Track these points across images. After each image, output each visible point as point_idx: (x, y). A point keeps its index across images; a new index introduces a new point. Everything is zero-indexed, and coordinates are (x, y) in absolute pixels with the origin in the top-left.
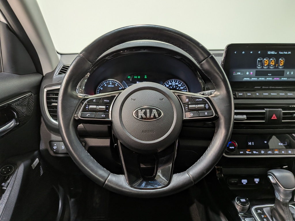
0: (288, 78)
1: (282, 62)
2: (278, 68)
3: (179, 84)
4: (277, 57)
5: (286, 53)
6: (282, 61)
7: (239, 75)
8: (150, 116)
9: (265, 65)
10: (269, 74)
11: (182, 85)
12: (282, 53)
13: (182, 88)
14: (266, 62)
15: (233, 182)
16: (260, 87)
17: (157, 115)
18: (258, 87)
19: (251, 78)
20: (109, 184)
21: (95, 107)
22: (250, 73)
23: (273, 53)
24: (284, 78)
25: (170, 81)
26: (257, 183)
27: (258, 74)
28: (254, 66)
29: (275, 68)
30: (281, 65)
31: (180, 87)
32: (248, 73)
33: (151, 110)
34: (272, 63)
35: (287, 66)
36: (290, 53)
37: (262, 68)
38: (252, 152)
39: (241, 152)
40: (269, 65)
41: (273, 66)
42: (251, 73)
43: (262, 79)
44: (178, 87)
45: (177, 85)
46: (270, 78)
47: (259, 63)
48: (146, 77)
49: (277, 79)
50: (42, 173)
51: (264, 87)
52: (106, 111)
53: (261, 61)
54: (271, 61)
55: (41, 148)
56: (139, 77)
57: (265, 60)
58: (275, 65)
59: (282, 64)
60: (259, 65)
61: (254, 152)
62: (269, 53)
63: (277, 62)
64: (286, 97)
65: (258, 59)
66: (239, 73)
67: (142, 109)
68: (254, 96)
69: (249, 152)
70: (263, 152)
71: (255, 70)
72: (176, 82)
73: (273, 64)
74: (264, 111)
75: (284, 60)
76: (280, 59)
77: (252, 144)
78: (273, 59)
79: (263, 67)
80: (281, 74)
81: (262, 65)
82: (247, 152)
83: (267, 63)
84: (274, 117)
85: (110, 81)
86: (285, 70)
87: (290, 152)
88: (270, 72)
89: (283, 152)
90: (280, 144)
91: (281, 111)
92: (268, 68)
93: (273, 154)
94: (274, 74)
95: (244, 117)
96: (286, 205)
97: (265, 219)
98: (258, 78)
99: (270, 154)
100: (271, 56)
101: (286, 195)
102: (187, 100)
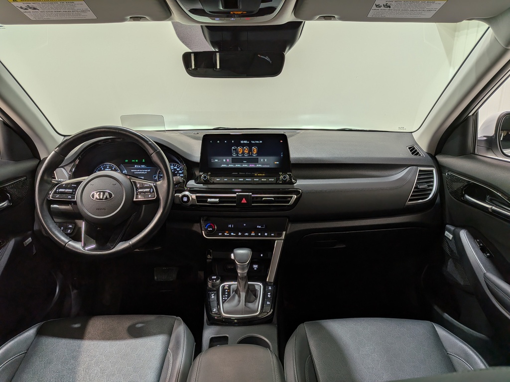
0: (262, 164)
2: (252, 156)
3: (178, 168)
4: (250, 146)
5: (258, 142)
6: (255, 149)
7: (216, 162)
8: (103, 197)
9: (240, 153)
10: (244, 162)
11: (180, 169)
12: (254, 142)
13: (180, 172)
15: (230, 267)
16: (237, 173)
17: (108, 197)
19: (228, 164)
20: (68, 247)
21: (63, 190)
22: (226, 160)
23: (245, 142)
24: (259, 164)
25: (173, 165)
26: (255, 269)
27: (234, 161)
28: (230, 154)
29: (249, 156)
30: (254, 153)
31: (178, 171)
32: (224, 160)
33: (104, 193)
35: (260, 153)
36: (261, 142)
37: (237, 156)
38: (230, 234)
39: (220, 234)
40: (243, 153)
41: (247, 154)
42: (228, 160)
43: (238, 166)
44: (176, 170)
45: (176, 169)
46: (246, 164)
47: (234, 151)
48: (144, 161)
49: (252, 166)
50: (35, 252)
51: (241, 173)
52: (73, 194)
53: (235, 150)
54: (245, 149)
55: (35, 229)
56: (137, 161)
57: (239, 149)
58: (249, 153)
60: (234, 153)
61: (232, 234)
62: (242, 142)
63: (250, 150)
64: (260, 182)
65: (233, 148)
66: (217, 160)
67: (97, 192)
68: (230, 182)
70: (240, 234)
71: (231, 158)
72: (175, 166)
73: (247, 152)
74: (235, 195)
76: (253, 148)
77: (232, 226)
78: (246, 147)
80: (256, 161)
81: (237, 153)
82: (226, 234)
83: (241, 151)
84: (244, 201)
85: (107, 164)
86: (259, 158)
87: (266, 234)
88: (245, 159)
89: (259, 234)
90: (258, 227)
91: (251, 195)
92: (243, 156)
93: (250, 236)
94: (249, 161)
95: (217, 200)
96: (242, 278)
97: (226, 293)
98: (235, 165)
99: (246, 236)
100: (244, 145)
101: (243, 269)
102: (138, 185)
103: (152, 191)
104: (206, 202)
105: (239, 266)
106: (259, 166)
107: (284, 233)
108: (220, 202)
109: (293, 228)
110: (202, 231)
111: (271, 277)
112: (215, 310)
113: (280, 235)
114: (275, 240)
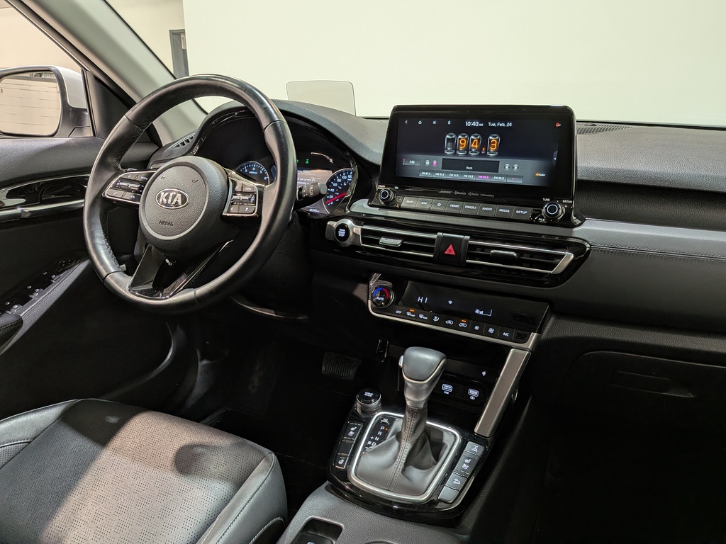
0: (507, 176)
1: (494, 143)
2: (485, 155)
4: (484, 133)
5: (502, 125)
6: (494, 139)
7: (413, 166)
8: (172, 202)
9: (461, 148)
10: (467, 168)
12: (494, 125)
14: (463, 142)
16: (449, 192)
17: (180, 202)
18: (447, 192)
19: (433, 172)
20: (110, 281)
21: (127, 184)
22: (431, 163)
23: (475, 124)
24: (498, 176)
26: (472, 398)
27: (447, 165)
28: (440, 150)
29: (480, 155)
30: (492, 149)
32: (428, 163)
34: (475, 144)
35: (504, 151)
36: (510, 124)
37: (455, 154)
38: (417, 316)
39: (398, 312)
40: (468, 149)
41: (478, 150)
42: (435, 162)
43: (454, 176)
46: (471, 174)
47: (449, 144)
48: (307, 162)
49: (483, 178)
51: (458, 193)
53: (452, 140)
54: (473, 140)
57: (460, 139)
58: (480, 150)
59: (494, 147)
60: (449, 149)
61: (421, 316)
62: (468, 124)
63: (484, 144)
64: (494, 215)
65: (448, 136)
66: (413, 162)
68: (433, 208)
69: (412, 313)
70: (436, 319)
71: (441, 158)
73: (477, 146)
74: (435, 236)
75: (498, 140)
76: (491, 138)
77: (424, 300)
78: (476, 136)
79: (468, 153)
80: (493, 168)
81: (455, 148)
82: (409, 314)
83: (465, 144)
84: (450, 251)
86: (502, 161)
87: (491, 330)
88: (470, 163)
89: (477, 328)
90: (477, 311)
91: (467, 241)
92: (467, 155)
93: (456, 327)
94: (479, 167)
95: (398, 242)
96: (413, 412)
97: (380, 433)
98: (447, 173)
99: (448, 326)
100: (471, 131)
101: (417, 393)
102: (238, 188)
103: (252, 200)
104: (377, 242)
105: (409, 384)
106: (497, 179)
107: (534, 336)
108: (403, 247)
109: (557, 328)
110: (368, 299)
111: (485, 424)
112: (341, 462)
113: (524, 339)
114: (510, 348)
